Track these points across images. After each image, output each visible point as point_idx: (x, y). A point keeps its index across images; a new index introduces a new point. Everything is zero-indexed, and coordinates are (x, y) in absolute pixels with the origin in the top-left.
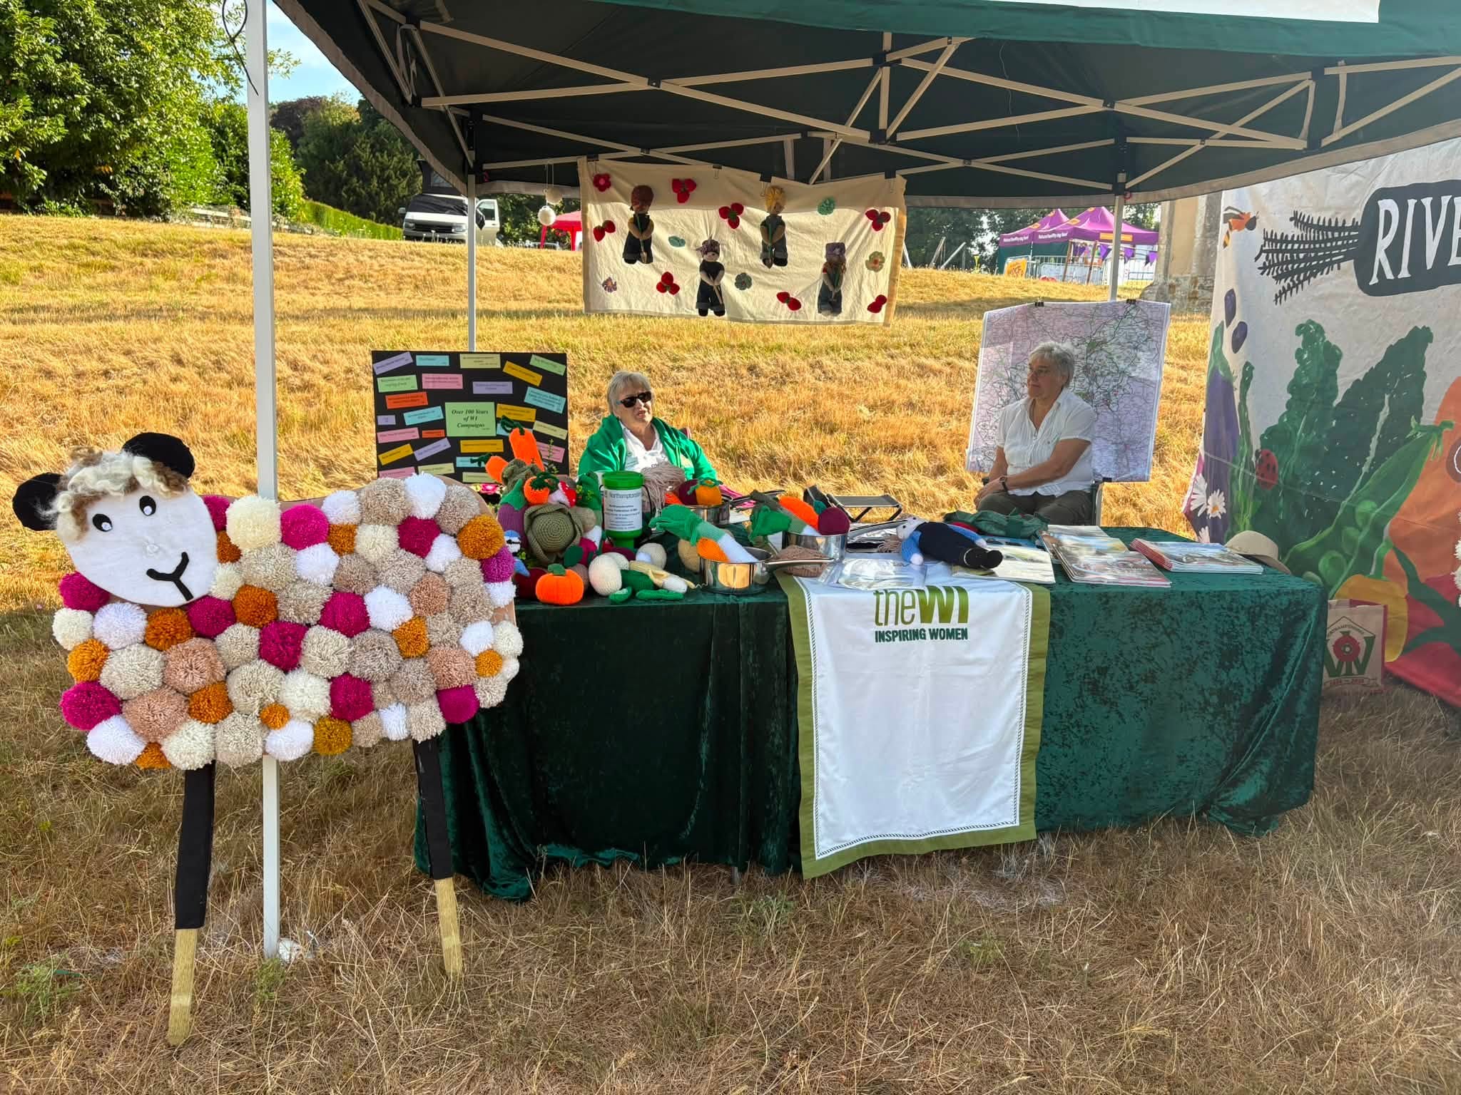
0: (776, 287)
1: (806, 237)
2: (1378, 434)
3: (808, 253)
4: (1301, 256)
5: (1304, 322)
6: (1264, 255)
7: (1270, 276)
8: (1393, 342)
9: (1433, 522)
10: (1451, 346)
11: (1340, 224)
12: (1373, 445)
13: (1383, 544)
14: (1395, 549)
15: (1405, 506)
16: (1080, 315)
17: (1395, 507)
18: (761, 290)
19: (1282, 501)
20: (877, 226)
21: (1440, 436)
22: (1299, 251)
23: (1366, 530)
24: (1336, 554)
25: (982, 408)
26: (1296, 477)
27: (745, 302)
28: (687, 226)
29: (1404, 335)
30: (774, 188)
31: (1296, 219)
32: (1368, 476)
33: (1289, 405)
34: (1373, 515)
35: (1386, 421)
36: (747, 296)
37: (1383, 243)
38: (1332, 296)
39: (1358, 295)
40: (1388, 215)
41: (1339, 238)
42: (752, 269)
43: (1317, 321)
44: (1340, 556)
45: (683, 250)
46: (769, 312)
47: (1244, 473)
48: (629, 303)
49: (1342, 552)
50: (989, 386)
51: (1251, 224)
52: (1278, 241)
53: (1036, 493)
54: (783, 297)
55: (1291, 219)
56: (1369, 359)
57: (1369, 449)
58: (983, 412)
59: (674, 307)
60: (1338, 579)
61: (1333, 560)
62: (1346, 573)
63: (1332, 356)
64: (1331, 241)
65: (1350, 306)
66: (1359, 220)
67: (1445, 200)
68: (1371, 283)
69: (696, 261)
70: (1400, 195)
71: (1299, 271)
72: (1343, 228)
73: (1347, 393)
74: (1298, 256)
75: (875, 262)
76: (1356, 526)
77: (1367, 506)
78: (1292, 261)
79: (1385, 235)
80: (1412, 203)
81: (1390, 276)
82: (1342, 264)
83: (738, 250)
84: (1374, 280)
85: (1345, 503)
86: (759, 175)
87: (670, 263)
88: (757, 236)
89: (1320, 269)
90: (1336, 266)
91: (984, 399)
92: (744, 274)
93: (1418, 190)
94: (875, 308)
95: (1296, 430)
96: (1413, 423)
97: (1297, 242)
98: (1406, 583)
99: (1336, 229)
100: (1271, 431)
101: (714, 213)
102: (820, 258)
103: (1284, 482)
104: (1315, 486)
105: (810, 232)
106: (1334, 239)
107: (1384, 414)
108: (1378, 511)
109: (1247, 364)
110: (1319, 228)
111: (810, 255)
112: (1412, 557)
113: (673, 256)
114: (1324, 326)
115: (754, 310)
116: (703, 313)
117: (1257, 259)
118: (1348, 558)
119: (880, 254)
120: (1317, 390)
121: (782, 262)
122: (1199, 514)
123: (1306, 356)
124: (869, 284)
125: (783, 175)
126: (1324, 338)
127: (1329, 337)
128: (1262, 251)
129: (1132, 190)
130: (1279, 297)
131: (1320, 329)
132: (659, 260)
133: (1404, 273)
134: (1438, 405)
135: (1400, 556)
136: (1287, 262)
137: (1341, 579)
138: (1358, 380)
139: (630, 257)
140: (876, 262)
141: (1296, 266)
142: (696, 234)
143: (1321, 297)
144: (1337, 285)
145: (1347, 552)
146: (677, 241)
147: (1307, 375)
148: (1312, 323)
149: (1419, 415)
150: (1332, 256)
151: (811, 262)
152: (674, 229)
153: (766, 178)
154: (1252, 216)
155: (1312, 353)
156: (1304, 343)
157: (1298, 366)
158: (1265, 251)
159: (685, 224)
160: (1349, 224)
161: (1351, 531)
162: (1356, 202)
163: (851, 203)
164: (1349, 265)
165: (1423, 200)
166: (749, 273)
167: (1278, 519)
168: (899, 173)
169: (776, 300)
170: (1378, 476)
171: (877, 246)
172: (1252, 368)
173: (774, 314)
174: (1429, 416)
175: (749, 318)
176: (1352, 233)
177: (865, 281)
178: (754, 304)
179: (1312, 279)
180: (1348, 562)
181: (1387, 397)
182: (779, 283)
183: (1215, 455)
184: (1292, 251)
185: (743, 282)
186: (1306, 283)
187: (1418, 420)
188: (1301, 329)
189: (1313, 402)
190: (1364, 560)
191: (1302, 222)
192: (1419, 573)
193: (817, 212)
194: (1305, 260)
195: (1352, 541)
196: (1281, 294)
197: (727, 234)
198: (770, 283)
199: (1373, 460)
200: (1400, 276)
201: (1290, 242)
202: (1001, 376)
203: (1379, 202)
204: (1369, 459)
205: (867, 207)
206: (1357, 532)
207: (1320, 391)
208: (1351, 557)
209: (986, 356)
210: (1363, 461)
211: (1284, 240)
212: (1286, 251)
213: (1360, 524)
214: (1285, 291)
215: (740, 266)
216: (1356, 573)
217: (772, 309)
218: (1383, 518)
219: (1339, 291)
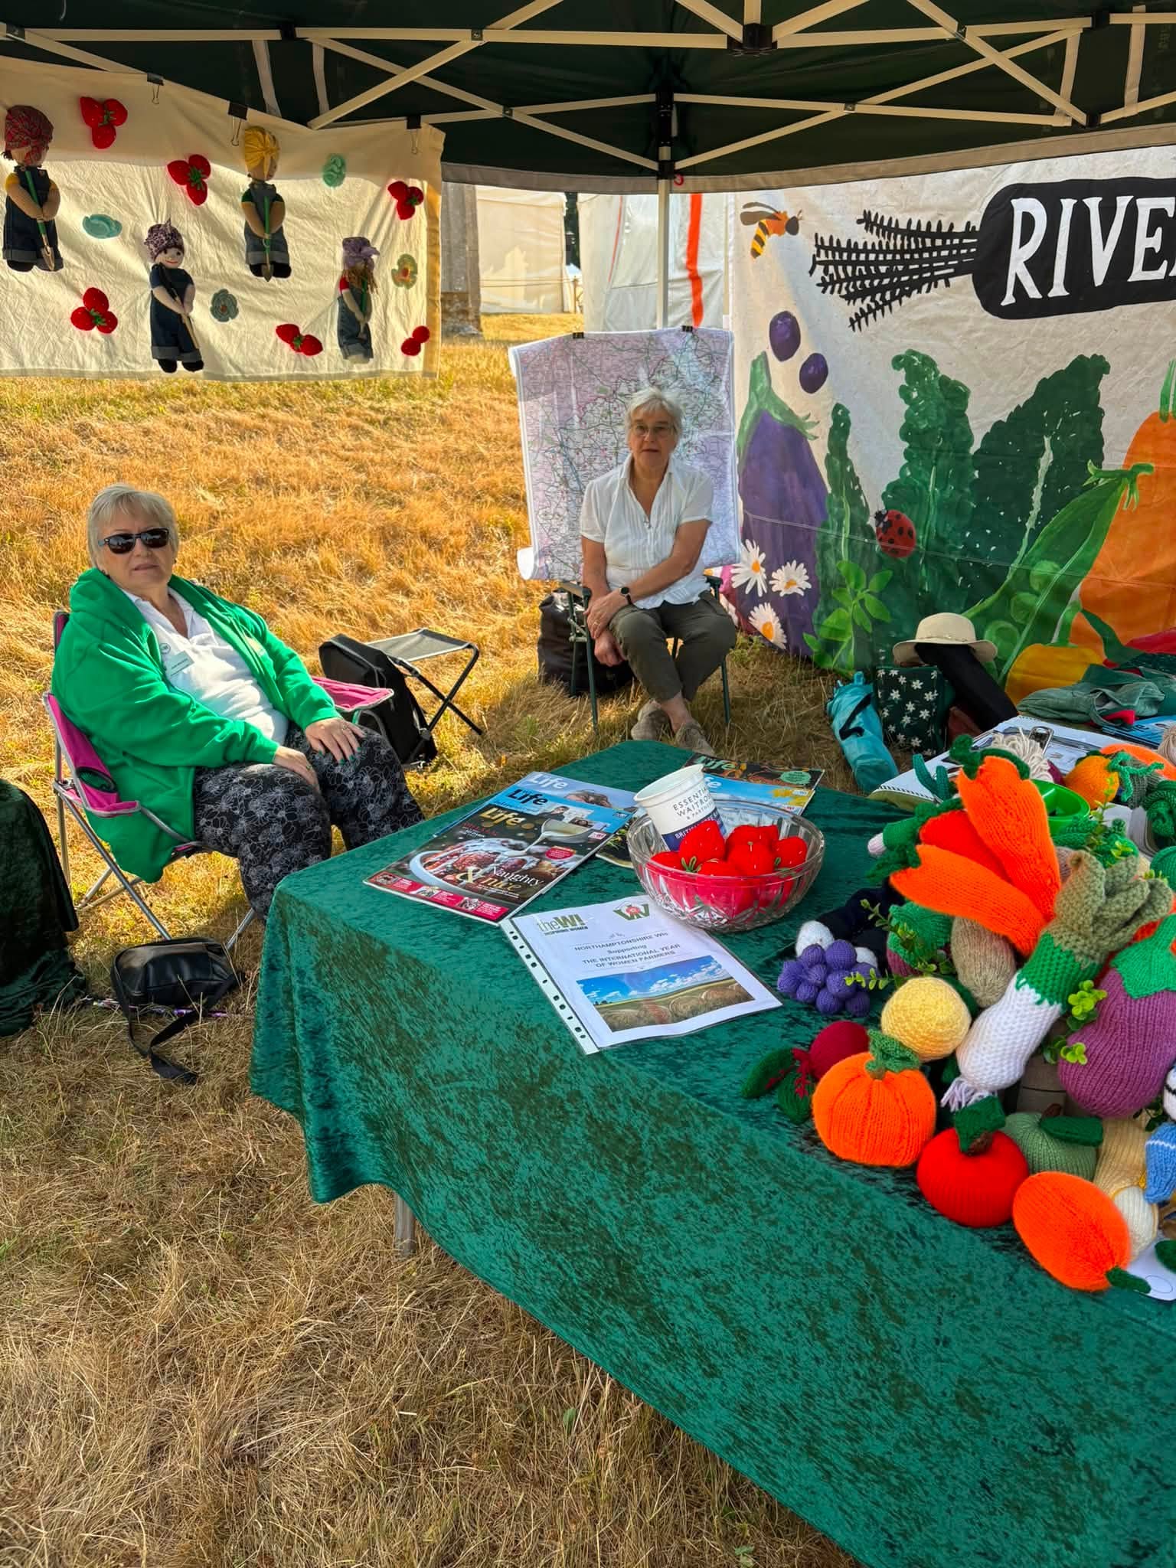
0: (275, 316)
1: (309, 225)
2: (1040, 484)
3: (315, 255)
4: (883, 269)
5: (903, 352)
6: (820, 269)
7: (836, 293)
8: (1047, 374)
9: (1143, 579)
10: (1138, 378)
11: (945, 229)
12: (1037, 495)
13: (1068, 608)
14: (1084, 611)
15: (1098, 563)
16: (632, 349)
17: (1085, 565)
18: (252, 321)
19: (924, 570)
20: (406, 211)
21: (1133, 481)
22: (877, 263)
23: (1045, 595)
24: (1003, 624)
25: (538, 490)
26: (941, 540)
27: (225, 344)
28: (115, 196)
29: (1064, 366)
30: (251, 128)
31: (868, 221)
32: (1035, 534)
33: (907, 454)
34: (1057, 576)
35: (1051, 469)
36: (229, 333)
37: (1020, 256)
38: (939, 319)
39: (983, 319)
40: (1028, 220)
41: (944, 247)
42: (233, 283)
43: (923, 351)
44: (1010, 625)
45: (111, 245)
46: (262, 361)
47: (850, 541)
48: (17, 357)
49: (1011, 621)
50: (540, 458)
51: (792, 226)
52: (844, 250)
53: (665, 602)
54: (288, 333)
55: (859, 222)
56: (1012, 396)
57: (1031, 501)
58: (540, 494)
59: (105, 358)
60: (1011, 652)
61: (1000, 631)
62: (1019, 646)
63: (955, 395)
64: (930, 250)
65: (971, 332)
66: (977, 224)
67: (1123, 202)
68: (1003, 304)
69: (142, 270)
70: (1049, 194)
71: (882, 289)
72: (950, 234)
73: (987, 438)
74: (877, 270)
75: (405, 274)
76: (1032, 591)
77: (1045, 568)
78: (872, 277)
79: (1024, 241)
80: (1068, 205)
81: (1034, 293)
82: (951, 280)
83: (205, 246)
84: (1009, 299)
85: (1015, 565)
86: (228, 103)
87: (89, 271)
88: (236, 221)
89: (917, 286)
90: (941, 282)
91: (538, 475)
92: (224, 292)
93: (1080, 189)
94: (411, 347)
95: (926, 484)
96: (1091, 468)
97: (873, 250)
98: (1102, 648)
99: (939, 234)
100: (893, 488)
101: (159, 173)
102: (335, 262)
103: (927, 548)
104: (969, 549)
105: (313, 217)
106: (934, 248)
107: (1046, 460)
108: (1062, 571)
109: (838, 407)
110: (908, 233)
111: (319, 259)
112: (1109, 620)
113: (93, 258)
114: (933, 357)
115: (239, 359)
116: (169, 366)
117: (811, 272)
118: (1021, 628)
119: (410, 258)
120: (942, 435)
121: (282, 270)
122: (747, 591)
123: (915, 395)
124: (397, 309)
125: (262, 107)
126: (937, 373)
127: (944, 370)
128: (815, 263)
129: (684, 172)
130: (855, 321)
131: (929, 362)
132: (70, 266)
133: (1058, 290)
134: (1127, 446)
135: (1094, 620)
136: (862, 278)
137: (1015, 651)
138: (1000, 422)
139: (20, 256)
140: (405, 272)
141: (876, 283)
142: (133, 214)
143: (923, 322)
144: (946, 307)
145: (1019, 621)
146: (100, 225)
147: (924, 417)
148: (915, 353)
149: (1099, 459)
150: (932, 269)
151: (321, 271)
152: (91, 200)
153: (238, 111)
154: (790, 216)
155: (923, 390)
156: (908, 378)
157: (907, 407)
158: (821, 263)
159: (111, 193)
160: (960, 228)
161: (1026, 597)
162: (973, 201)
163: (368, 169)
164: (965, 281)
165: (1085, 201)
166: (232, 291)
167: (924, 591)
168: (426, 120)
169: (274, 336)
170: (1051, 532)
171: (403, 245)
172: (846, 412)
173: (270, 364)
174: (1114, 458)
175: (234, 373)
176: (965, 241)
177: (392, 305)
178: (240, 346)
179: (904, 299)
180: (1021, 632)
181: (1047, 440)
182: (277, 308)
183: (781, 518)
184: (867, 263)
185: (224, 308)
186: (895, 304)
187: (1099, 465)
188: (898, 362)
189: (940, 450)
190: (1044, 625)
191: (881, 226)
192: (1119, 634)
193: (321, 181)
194: (888, 274)
195: (1027, 609)
196: (858, 319)
197: (185, 214)
198: (264, 308)
199: (1039, 514)
200: (1051, 294)
201: (862, 251)
202: (551, 441)
203: (1014, 202)
204: (1034, 513)
205: (389, 178)
206: (1034, 597)
207: (949, 436)
208: (1024, 627)
209: (529, 413)
210: (1027, 516)
211: (852, 248)
212: (858, 262)
213: (1036, 588)
214: (864, 314)
215: (214, 277)
216: (1032, 643)
217: (266, 354)
218: (1072, 578)
219: (950, 313)
